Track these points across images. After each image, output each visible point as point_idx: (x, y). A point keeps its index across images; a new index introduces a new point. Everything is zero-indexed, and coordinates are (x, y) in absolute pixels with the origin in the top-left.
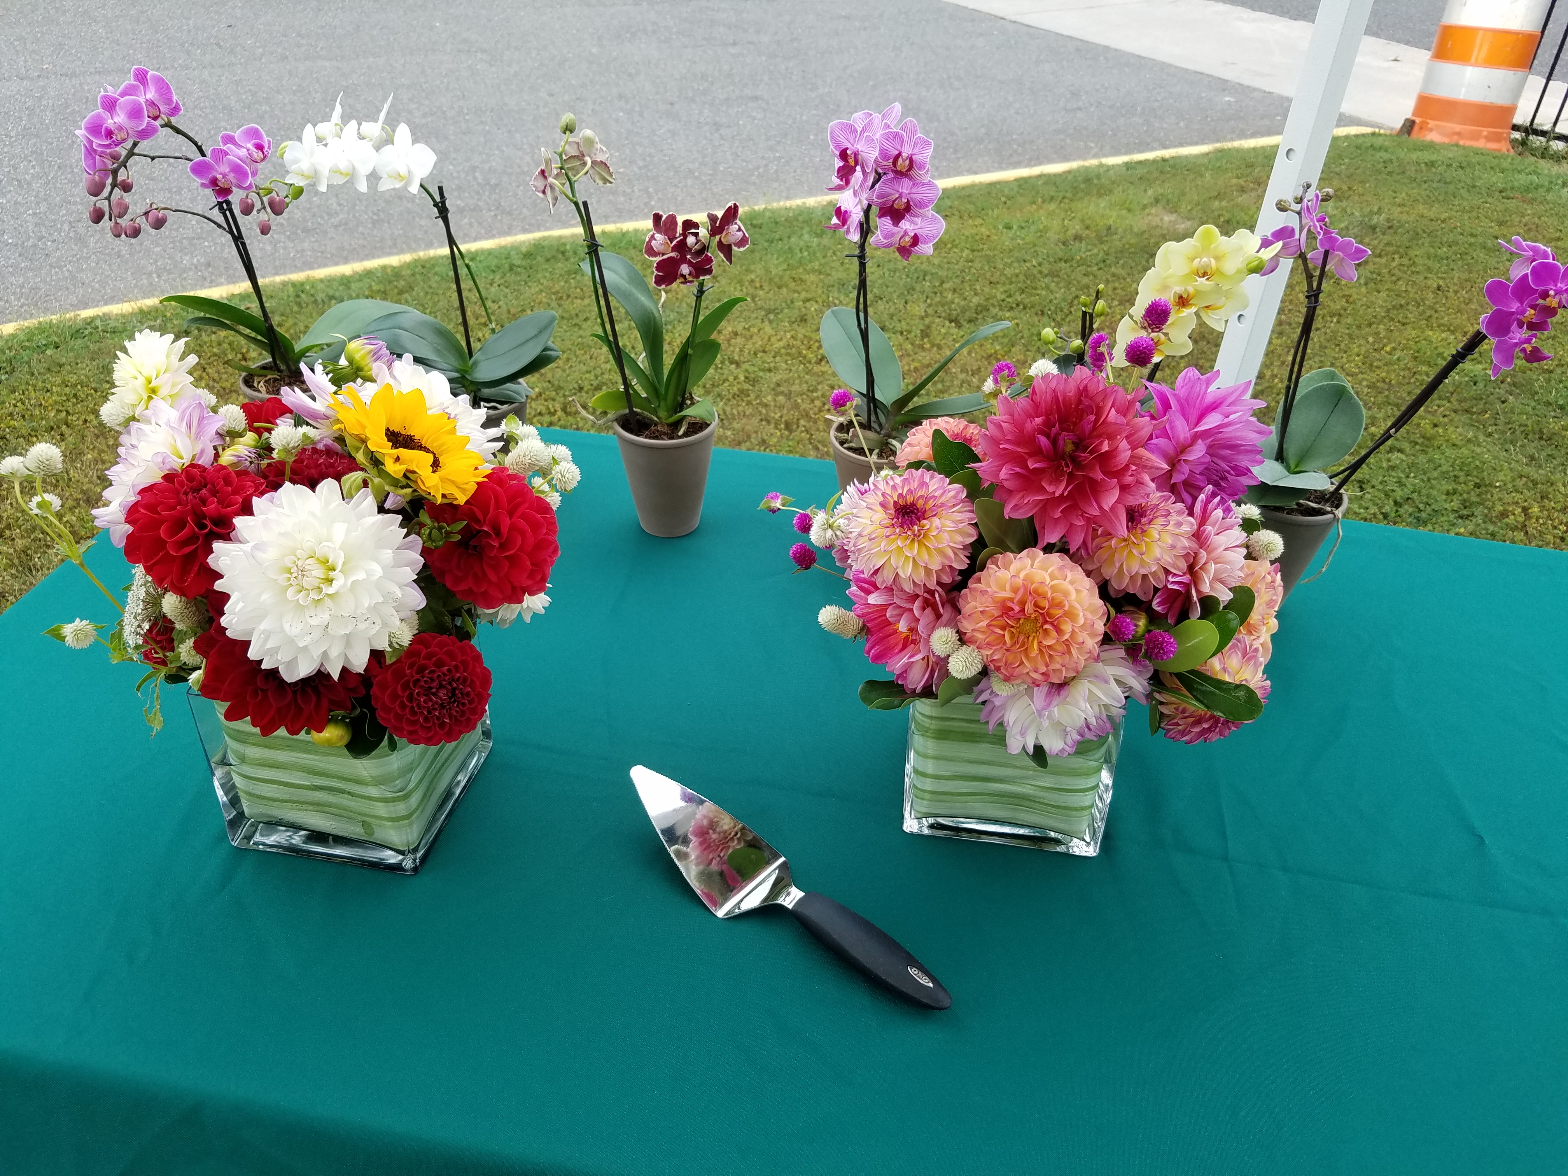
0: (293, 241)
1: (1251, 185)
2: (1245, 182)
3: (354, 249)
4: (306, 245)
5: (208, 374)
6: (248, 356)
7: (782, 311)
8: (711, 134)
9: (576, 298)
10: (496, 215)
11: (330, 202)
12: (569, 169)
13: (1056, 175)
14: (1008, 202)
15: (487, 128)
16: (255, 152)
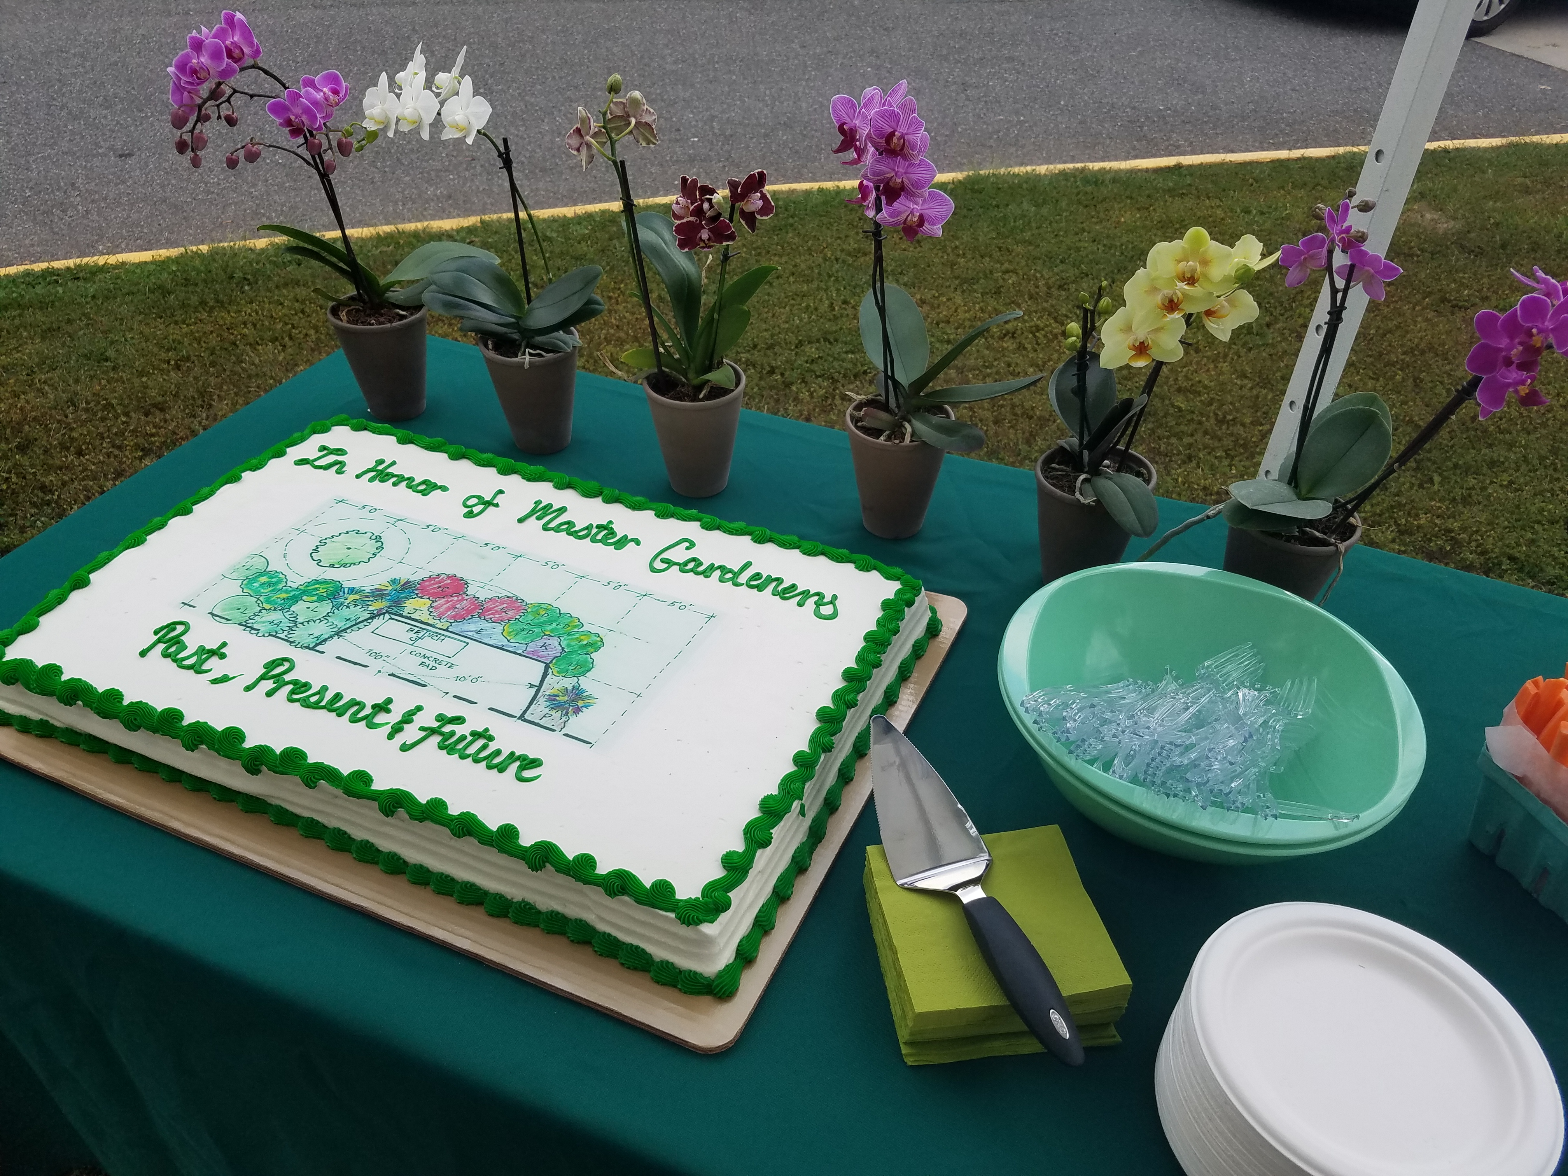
0: (529, 180)
1: (1539, 186)
2: (1533, 182)
3: (585, 192)
4: (541, 185)
7: (978, 281)
8: (957, 93)
10: (724, 167)
12: (613, 129)
13: (1318, 160)
14: (1254, 184)
15: (734, 77)
16: (331, 96)
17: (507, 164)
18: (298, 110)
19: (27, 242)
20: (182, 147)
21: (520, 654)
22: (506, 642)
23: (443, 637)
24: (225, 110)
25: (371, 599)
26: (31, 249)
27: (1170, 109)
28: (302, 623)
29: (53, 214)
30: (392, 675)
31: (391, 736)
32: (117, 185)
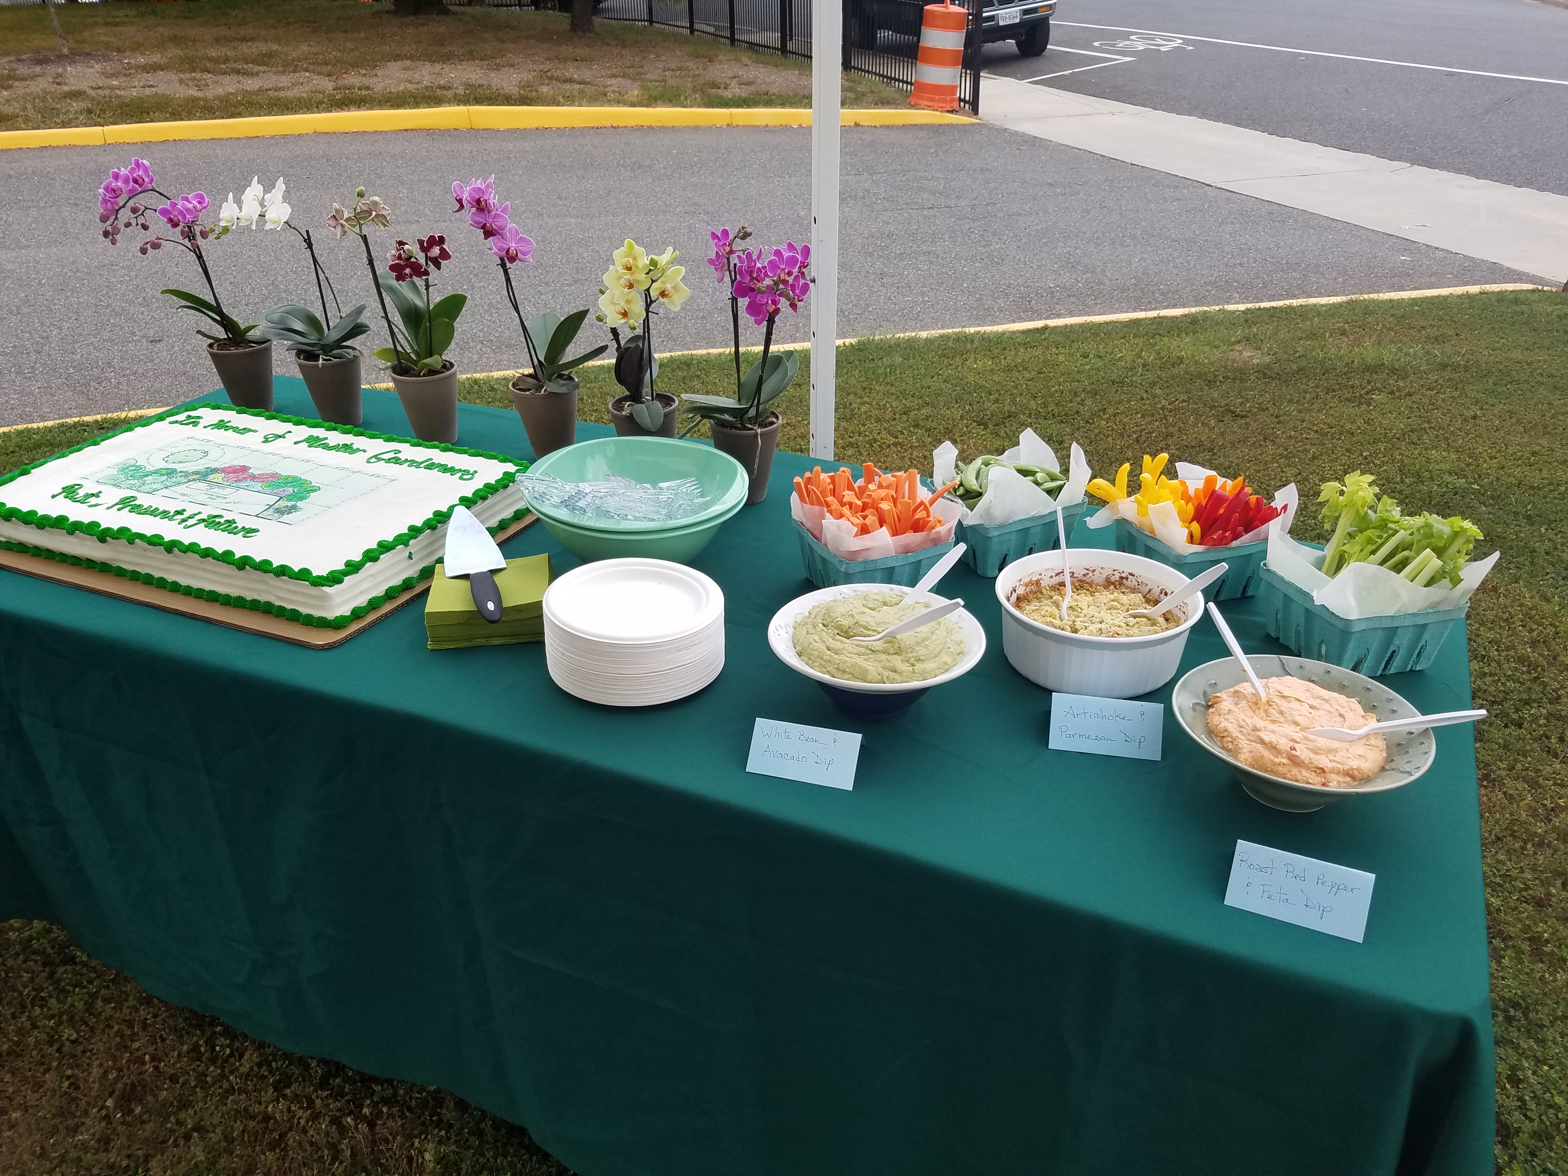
2: (1351, 326)
12: (360, 217)
16: (198, 206)
17: (310, 246)
18: (176, 213)
19: (66, 406)
20: (106, 234)
21: (267, 494)
22: (262, 490)
23: (226, 488)
24: (141, 220)
25: (191, 475)
26: (69, 412)
27: (1059, 286)
28: (148, 484)
29: (89, 385)
30: (191, 501)
31: (179, 524)
32: (146, 363)
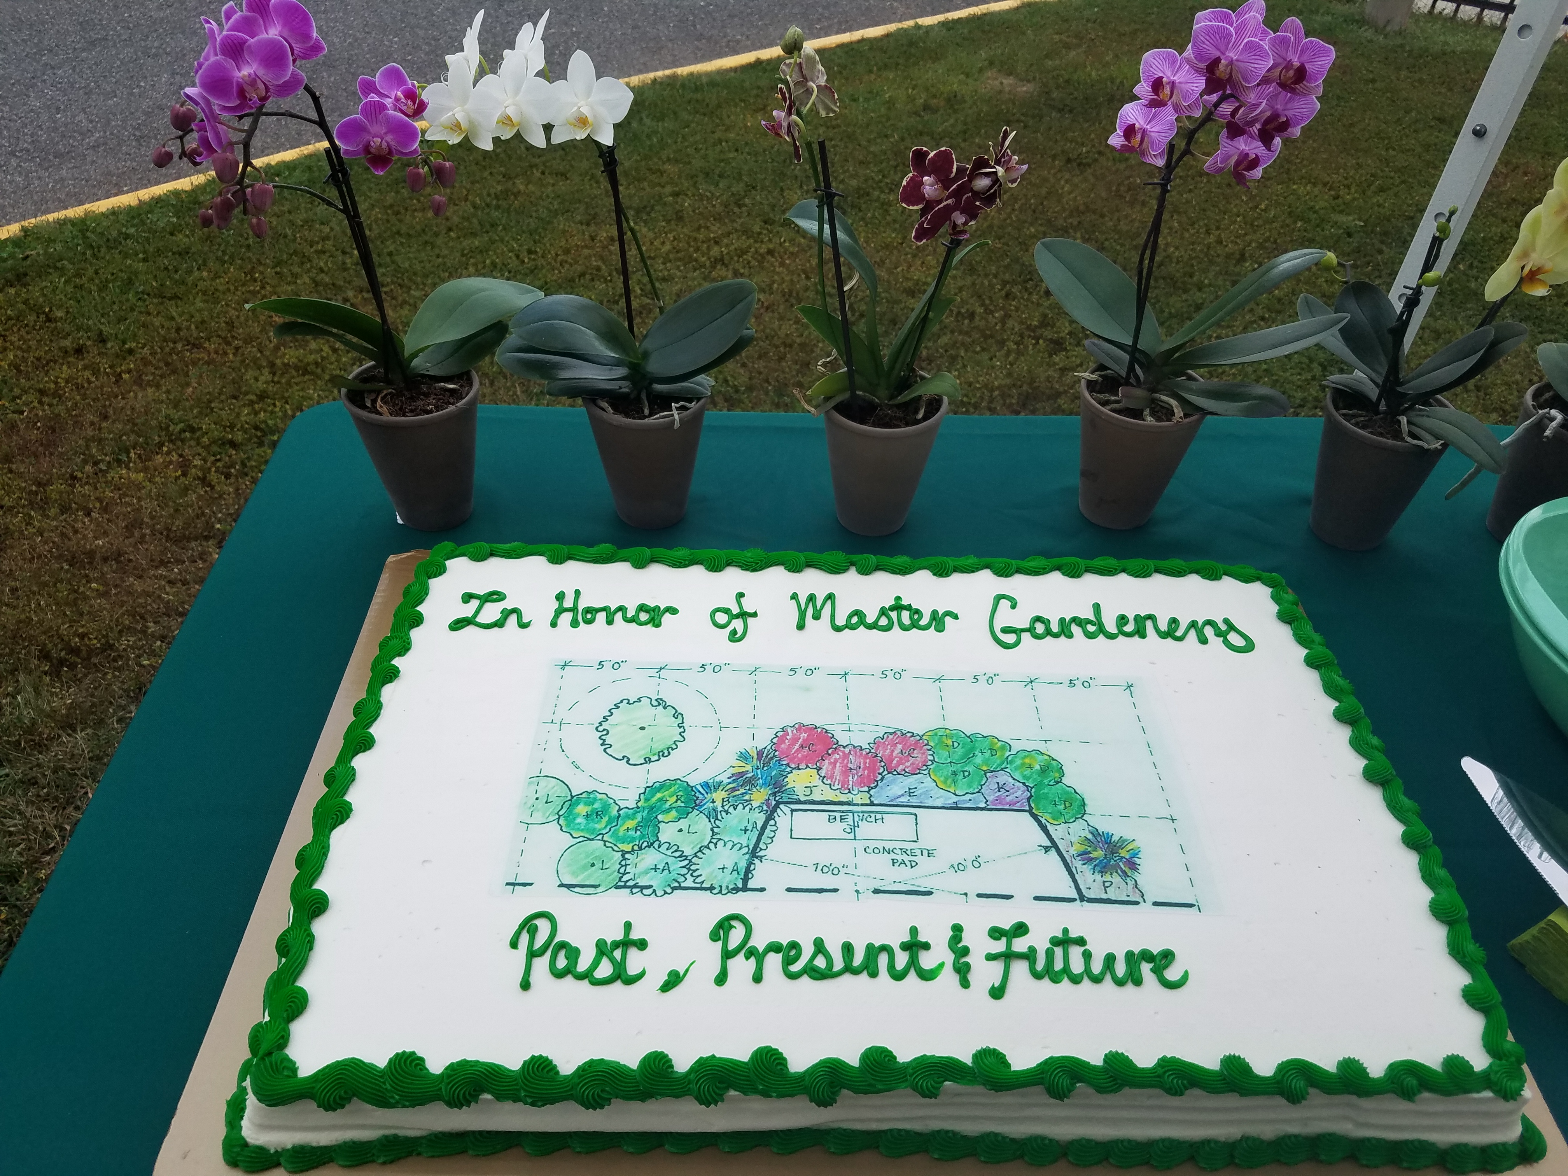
5: (12, 343)
6: (51, 316)
7: (652, 209)
8: (495, 10)
9: (416, 210)
11: (78, 118)
21: (982, 809)
22: (955, 799)
23: (879, 816)
25: (742, 791)
28: (696, 855)
30: (876, 891)
31: (965, 983)
